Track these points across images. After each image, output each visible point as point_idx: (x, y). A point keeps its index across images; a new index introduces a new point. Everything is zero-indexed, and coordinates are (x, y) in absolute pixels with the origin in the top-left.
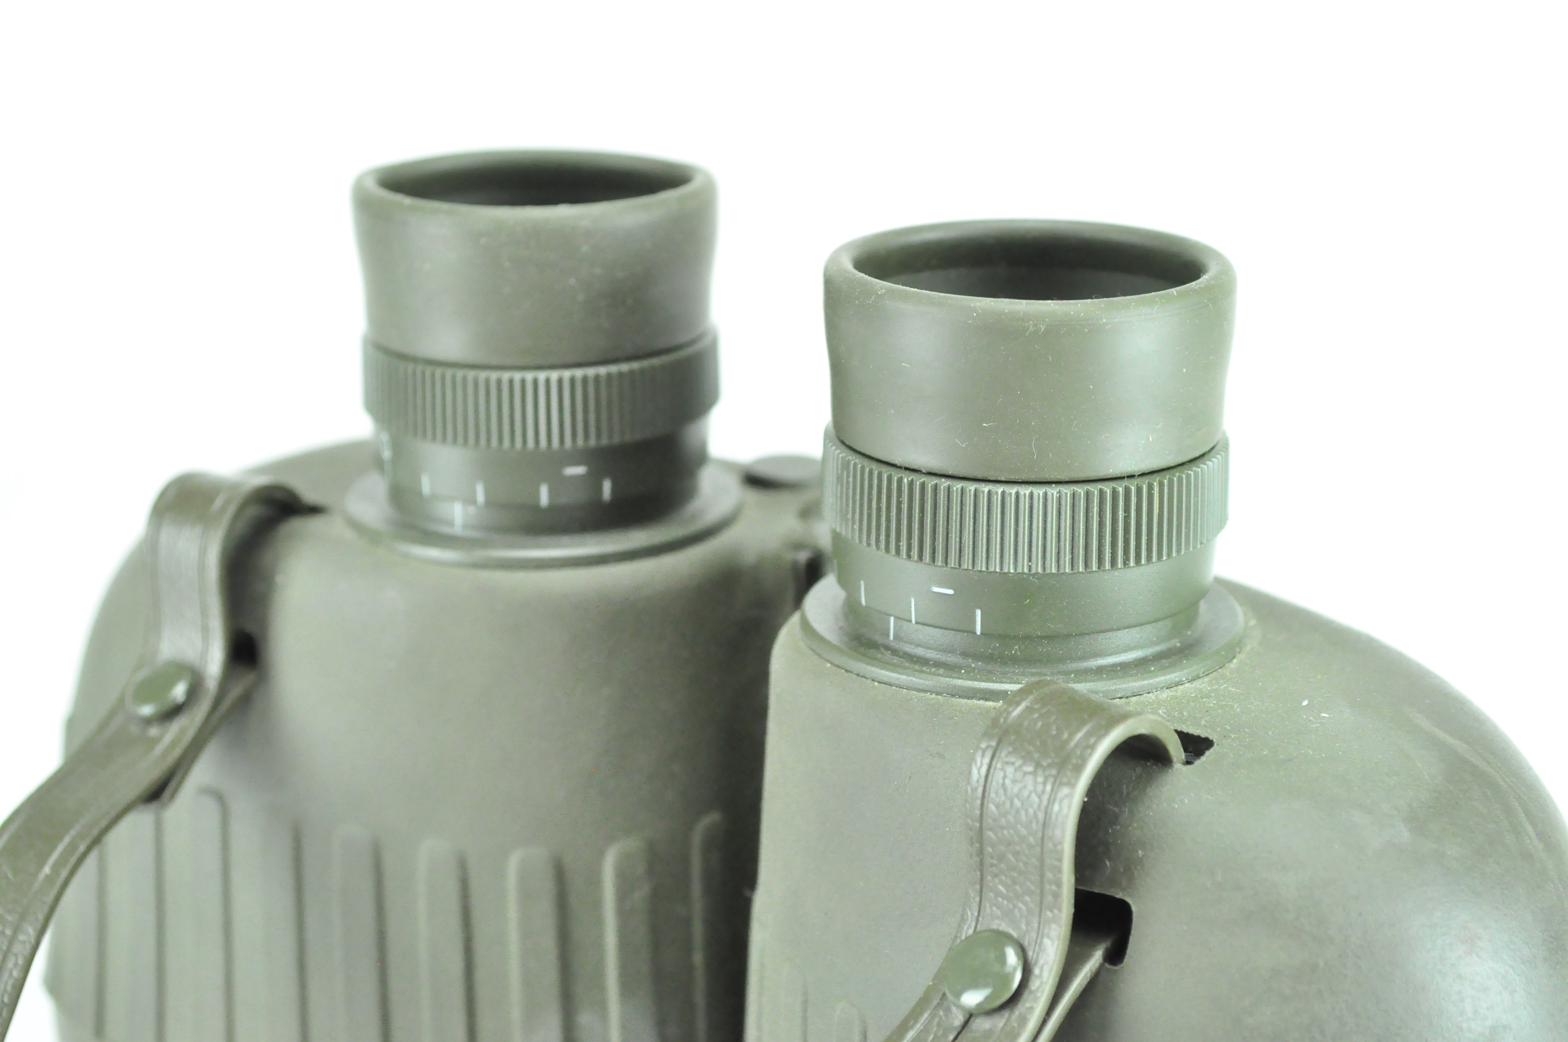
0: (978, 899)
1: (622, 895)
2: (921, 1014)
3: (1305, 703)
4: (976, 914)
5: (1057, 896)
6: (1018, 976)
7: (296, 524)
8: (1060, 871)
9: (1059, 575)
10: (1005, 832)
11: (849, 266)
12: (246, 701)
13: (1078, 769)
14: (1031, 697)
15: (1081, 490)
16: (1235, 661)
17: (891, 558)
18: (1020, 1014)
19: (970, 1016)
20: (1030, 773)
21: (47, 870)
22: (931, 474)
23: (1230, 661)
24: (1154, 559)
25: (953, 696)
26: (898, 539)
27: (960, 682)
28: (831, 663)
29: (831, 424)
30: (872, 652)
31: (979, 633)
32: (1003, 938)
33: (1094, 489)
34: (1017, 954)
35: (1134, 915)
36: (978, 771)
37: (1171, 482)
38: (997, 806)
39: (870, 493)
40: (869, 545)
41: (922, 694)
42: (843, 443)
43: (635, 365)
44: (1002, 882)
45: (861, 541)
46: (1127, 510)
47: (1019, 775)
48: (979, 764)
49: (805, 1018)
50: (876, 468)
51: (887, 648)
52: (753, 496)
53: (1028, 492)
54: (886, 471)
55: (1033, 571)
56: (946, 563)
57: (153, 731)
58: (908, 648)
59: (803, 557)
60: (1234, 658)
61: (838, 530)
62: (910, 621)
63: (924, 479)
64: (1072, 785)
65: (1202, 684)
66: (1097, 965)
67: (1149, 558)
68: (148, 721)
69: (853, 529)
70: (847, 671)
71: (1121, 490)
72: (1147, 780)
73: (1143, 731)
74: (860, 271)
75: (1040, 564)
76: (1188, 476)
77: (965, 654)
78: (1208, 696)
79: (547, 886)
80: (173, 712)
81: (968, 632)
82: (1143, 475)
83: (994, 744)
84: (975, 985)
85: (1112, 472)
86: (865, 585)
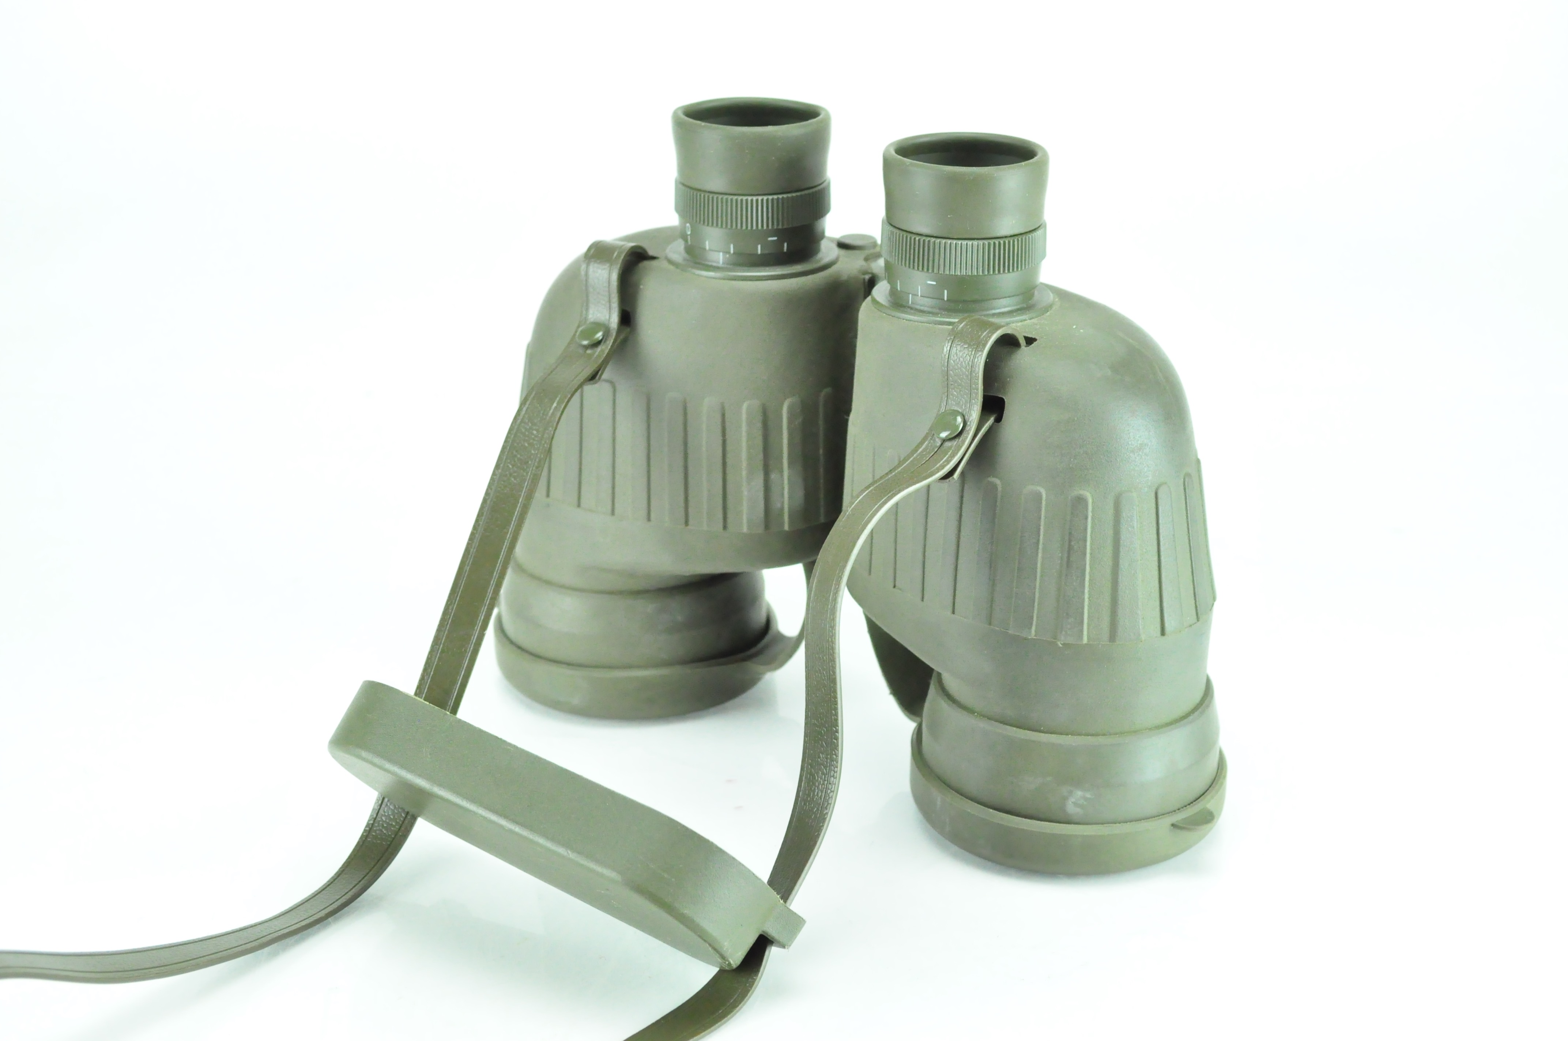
0: (946, 399)
1: (790, 422)
2: (924, 442)
3: (1074, 327)
4: (945, 404)
5: (977, 394)
6: (961, 426)
7: (646, 263)
8: (978, 384)
9: (978, 275)
10: (957, 371)
11: (893, 153)
12: (625, 341)
13: (984, 345)
14: (967, 320)
15: (986, 242)
16: (1048, 313)
17: (911, 270)
18: (962, 440)
19: (944, 441)
20: (967, 347)
21: (555, 405)
22: (927, 236)
23: (1046, 313)
24: (1015, 270)
25: (936, 324)
26: (914, 262)
27: (938, 319)
28: (886, 314)
29: (885, 218)
30: (902, 309)
31: (946, 299)
32: (955, 413)
33: (992, 242)
34: (961, 418)
35: (1006, 403)
36: (946, 349)
37: (1022, 239)
38: (954, 361)
39: (902, 244)
40: (902, 265)
41: (923, 324)
42: (892, 225)
43: (798, 194)
44: (955, 391)
45: (898, 264)
46: (1004, 250)
47: (962, 349)
48: (947, 345)
49: (874, 459)
50: (905, 234)
51: (909, 307)
52: (843, 252)
53: (965, 243)
54: (909, 235)
55: (968, 274)
56: (933, 271)
57: (589, 351)
58: (918, 307)
59: (867, 277)
60: (1048, 311)
61: (889, 260)
62: (918, 296)
63: (924, 238)
64: (982, 351)
65: (1035, 321)
66: (992, 423)
67: (1013, 270)
68: (586, 347)
69: (895, 259)
70: (892, 316)
71: (1002, 242)
72: (1010, 353)
73: (1009, 332)
74: (899, 155)
75: (970, 272)
76: (1029, 237)
77: (940, 309)
78: (1036, 325)
79: (759, 418)
80: (598, 343)
81: (941, 299)
82: (1011, 236)
83: (952, 338)
84: (945, 430)
85: (998, 235)
86: (900, 282)
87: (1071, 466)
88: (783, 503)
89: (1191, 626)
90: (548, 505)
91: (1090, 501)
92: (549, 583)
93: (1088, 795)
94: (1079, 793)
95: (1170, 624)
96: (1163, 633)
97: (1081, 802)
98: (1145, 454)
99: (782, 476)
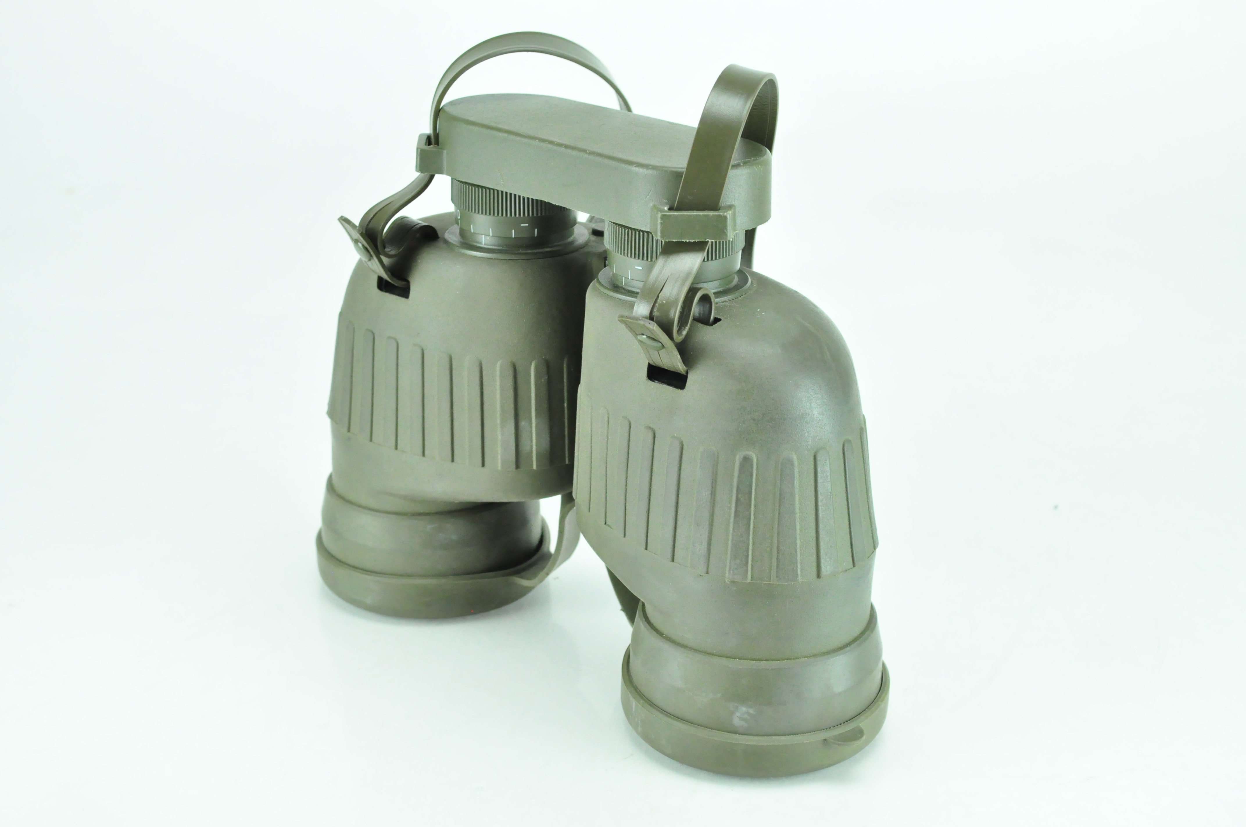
1: (537, 379)
3: (759, 310)
17: (624, 257)
26: (627, 250)
28: (606, 294)
30: (616, 289)
40: (617, 252)
45: (614, 251)
49: (592, 415)
51: (622, 288)
58: (629, 288)
61: (608, 248)
62: (629, 278)
65: (726, 303)
69: (612, 247)
79: (510, 375)
86: (615, 267)
87: (739, 429)
88: (532, 446)
89: (846, 571)
90: (349, 439)
91: (755, 460)
92: (351, 503)
93: (751, 711)
94: (744, 709)
95: (826, 568)
96: (819, 575)
97: (746, 716)
98: (806, 422)
99: (531, 423)
